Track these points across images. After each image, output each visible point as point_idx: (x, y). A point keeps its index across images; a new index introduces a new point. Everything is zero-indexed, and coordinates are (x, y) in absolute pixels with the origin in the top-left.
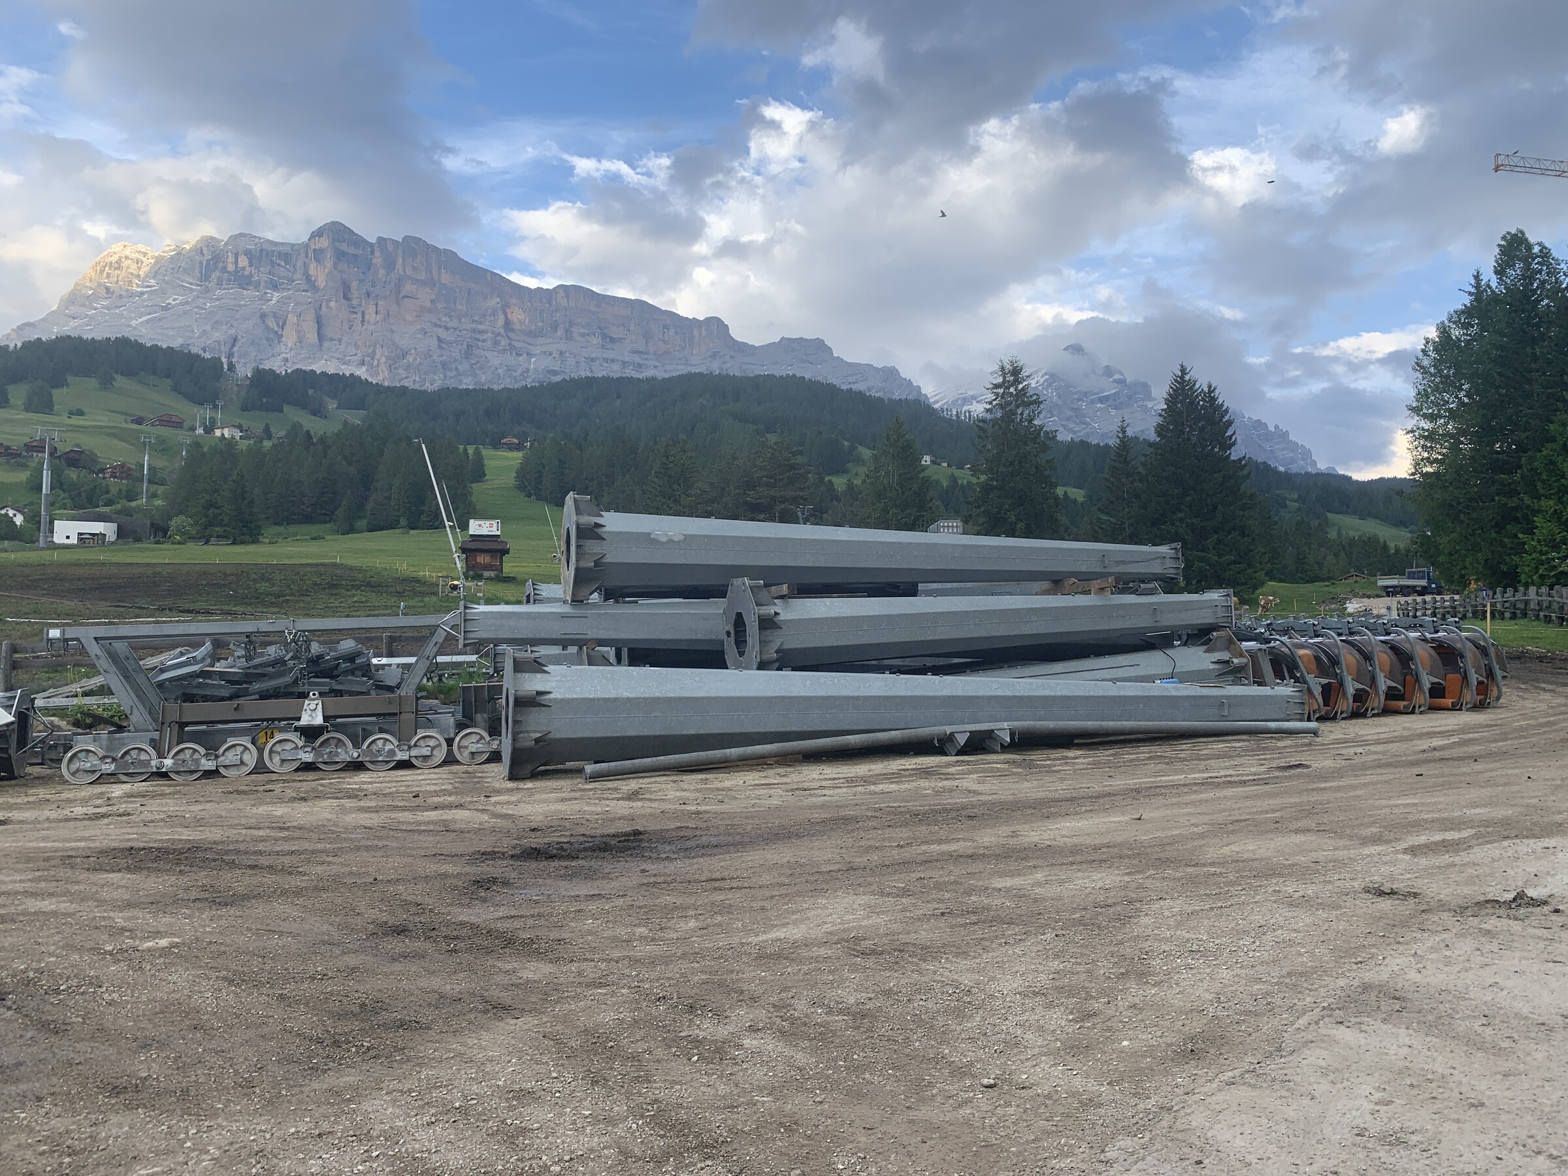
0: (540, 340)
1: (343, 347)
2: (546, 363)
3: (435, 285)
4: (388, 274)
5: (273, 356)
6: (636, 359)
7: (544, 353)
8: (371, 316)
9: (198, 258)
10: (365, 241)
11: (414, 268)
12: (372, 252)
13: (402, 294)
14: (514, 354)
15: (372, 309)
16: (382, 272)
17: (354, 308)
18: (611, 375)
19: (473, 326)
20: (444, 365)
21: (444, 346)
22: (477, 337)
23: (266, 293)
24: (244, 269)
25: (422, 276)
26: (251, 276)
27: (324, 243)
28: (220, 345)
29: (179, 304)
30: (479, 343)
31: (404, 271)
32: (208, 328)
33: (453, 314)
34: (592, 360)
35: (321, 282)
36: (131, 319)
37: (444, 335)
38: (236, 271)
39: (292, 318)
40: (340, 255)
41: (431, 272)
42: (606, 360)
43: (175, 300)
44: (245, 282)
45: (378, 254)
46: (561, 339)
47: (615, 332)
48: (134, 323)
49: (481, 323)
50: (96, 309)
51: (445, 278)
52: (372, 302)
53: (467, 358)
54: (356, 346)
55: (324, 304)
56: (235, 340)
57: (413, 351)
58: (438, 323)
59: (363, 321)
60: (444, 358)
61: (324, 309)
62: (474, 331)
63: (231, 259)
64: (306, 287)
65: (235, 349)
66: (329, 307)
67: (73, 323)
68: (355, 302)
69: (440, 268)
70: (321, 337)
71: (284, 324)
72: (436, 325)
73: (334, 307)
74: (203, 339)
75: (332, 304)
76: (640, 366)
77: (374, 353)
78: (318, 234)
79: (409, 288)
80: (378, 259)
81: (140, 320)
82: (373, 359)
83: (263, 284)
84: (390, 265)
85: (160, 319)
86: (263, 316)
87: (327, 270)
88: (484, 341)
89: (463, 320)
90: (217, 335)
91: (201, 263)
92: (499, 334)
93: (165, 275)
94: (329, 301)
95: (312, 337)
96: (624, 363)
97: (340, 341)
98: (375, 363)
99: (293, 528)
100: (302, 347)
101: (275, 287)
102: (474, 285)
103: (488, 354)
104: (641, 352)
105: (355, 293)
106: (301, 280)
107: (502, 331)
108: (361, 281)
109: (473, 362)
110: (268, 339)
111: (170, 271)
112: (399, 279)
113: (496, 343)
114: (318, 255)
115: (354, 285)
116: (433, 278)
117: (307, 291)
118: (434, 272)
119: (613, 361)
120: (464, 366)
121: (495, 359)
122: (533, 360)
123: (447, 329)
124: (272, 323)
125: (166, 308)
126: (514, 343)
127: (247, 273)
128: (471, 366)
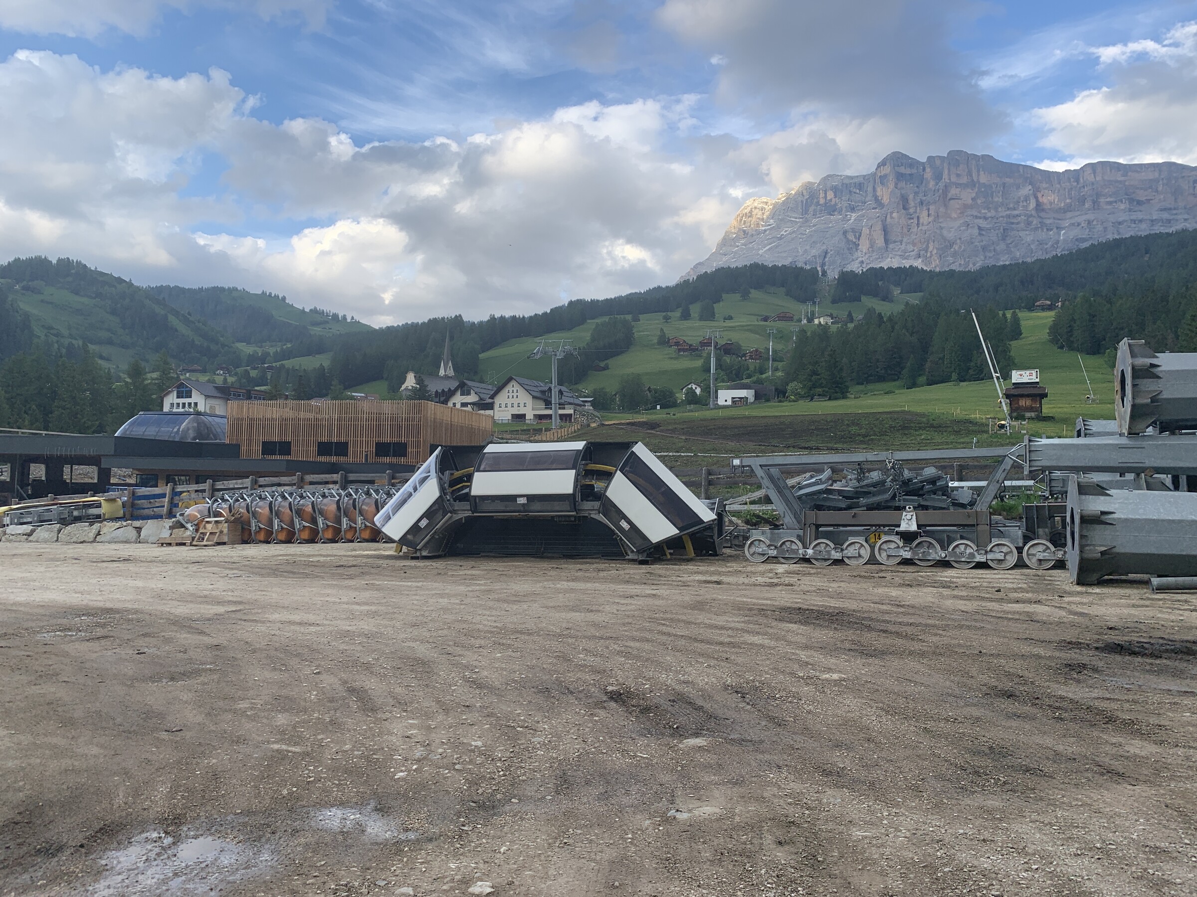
0: (1069, 215)
1: (903, 247)
2: (1074, 233)
3: (975, 186)
4: (937, 184)
5: (853, 260)
6: (1165, 215)
7: (1073, 224)
8: (924, 219)
9: (800, 199)
10: (918, 162)
11: (958, 175)
12: (924, 169)
13: (949, 196)
14: (1045, 230)
15: (925, 213)
16: (932, 184)
17: (911, 215)
18: (1139, 234)
19: (1008, 212)
20: (984, 248)
21: (984, 233)
22: (1012, 221)
23: (846, 215)
24: (831, 200)
25: (964, 180)
26: (836, 204)
27: (887, 170)
28: (815, 259)
29: (790, 234)
30: (1013, 226)
31: (950, 180)
32: (808, 247)
33: (991, 206)
34: (1120, 223)
35: (886, 200)
36: (759, 249)
37: (983, 223)
38: (826, 203)
39: (865, 231)
40: (900, 177)
41: (971, 176)
42: (1134, 221)
43: (786, 231)
44: (831, 209)
45: (928, 170)
46: (1089, 210)
47: (1142, 195)
48: (761, 252)
49: (1014, 209)
50: (738, 246)
51: (984, 179)
52: (925, 208)
53: (1004, 239)
54: (914, 244)
55: (888, 216)
56: (826, 253)
57: (958, 241)
58: (979, 215)
59: (918, 224)
60: (984, 243)
61: (889, 219)
62: (1009, 216)
63: (822, 195)
64: (874, 206)
65: (827, 259)
66: (892, 218)
67: (725, 259)
68: (911, 211)
69: (978, 171)
70: (886, 241)
71: (860, 236)
72: (976, 217)
73: (896, 218)
74: (804, 256)
75: (895, 215)
76: (1169, 221)
77: (927, 247)
78: (883, 164)
79: (953, 191)
80: (928, 174)
81: (765, 249)
82: (926, 252)
83: (844, 209)
84: (938, 177)
85: (777, 247)
86: (845, 233)
87: (890, 190)
88: (1018, 223)
89: (1000, 209)
90: (814, 252)
91: (802, 202)
92: (1031, 216)
93: (779, 215)
94: (892, 213)
95: (880, 242)
96: (1152, 221)
97: (901, 242)
98: (929, 255)
99: (870, 387)
100: (873, 251)
101: (853, 209)
102: (1007, 180)
103: (1022, 234)
104: (1170, 209)
105: (912, 204)
106: (871, 201)
107: (1034, 213)
108: (916, 193)
109: (1009, 242)
110: (848, 249)
111: (782, 212)
112: (946, 186)
113: (1029, 224)
114: (883, 179)
115: (911, 197)
116: (973, 180)
117: (875, 208)
118: (974, 175)
119: (1141, 221)
120: (1002, 246)
121: (1028, 237)
122: (1063, 232)
123: (986, 218)
124: (851, 237)
125: (780, 239)
126: (1045, 221)
127: (833, 203)
128: (1008, 245)
